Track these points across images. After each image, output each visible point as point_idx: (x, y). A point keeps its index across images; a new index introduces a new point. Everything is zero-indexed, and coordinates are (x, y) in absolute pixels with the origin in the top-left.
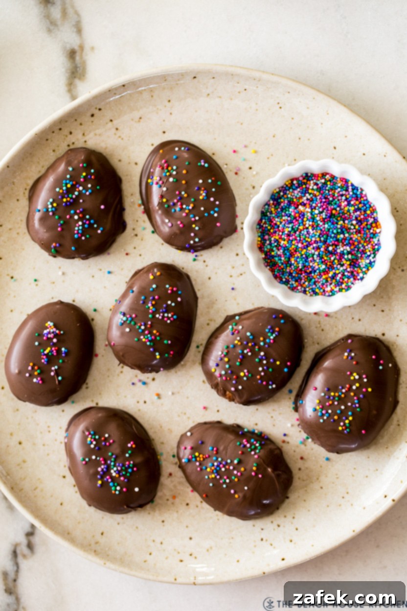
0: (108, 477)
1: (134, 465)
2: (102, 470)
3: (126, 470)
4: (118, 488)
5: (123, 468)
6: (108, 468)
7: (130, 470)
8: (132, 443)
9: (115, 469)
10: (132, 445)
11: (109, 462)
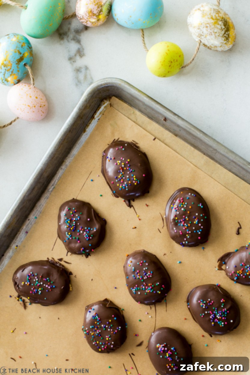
0: (216, 320)
1: (227, 310)
2: (212, 317)
3: (224, 313)
4: (223, 323)
5: (222, 313)
6: (215, 315)
7: (226, 313)
8: (222, 299)
9: (218, 315)
10: (223, 301)
11: (214, 312)
